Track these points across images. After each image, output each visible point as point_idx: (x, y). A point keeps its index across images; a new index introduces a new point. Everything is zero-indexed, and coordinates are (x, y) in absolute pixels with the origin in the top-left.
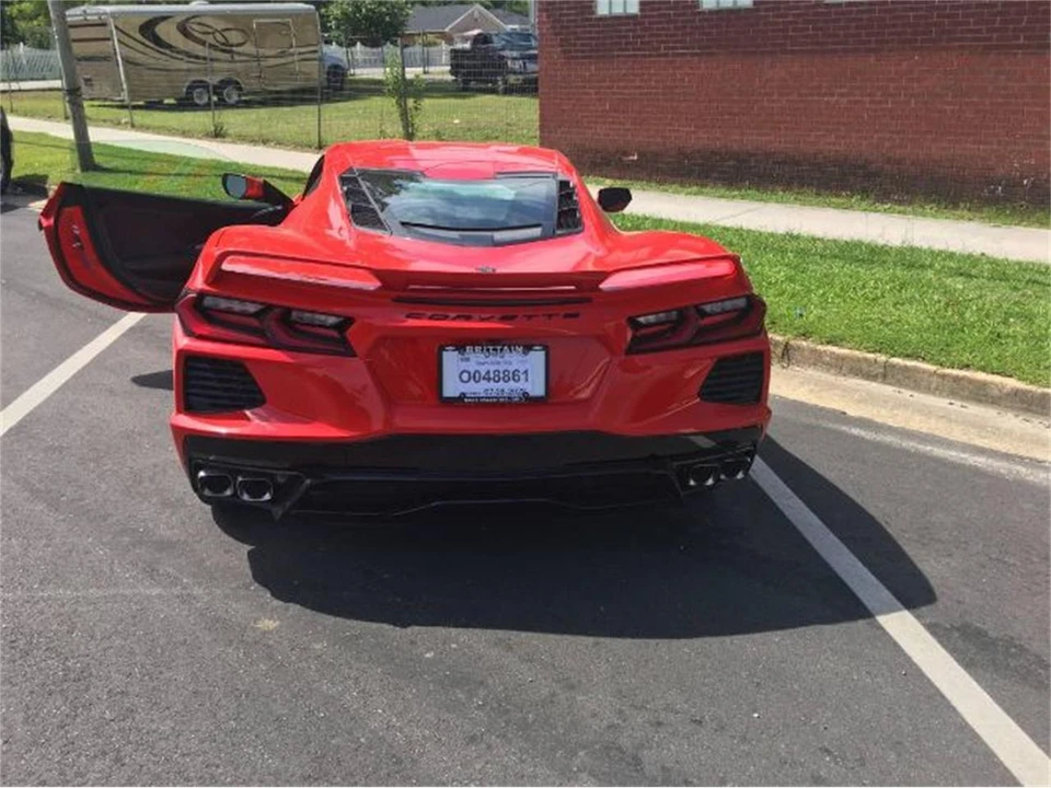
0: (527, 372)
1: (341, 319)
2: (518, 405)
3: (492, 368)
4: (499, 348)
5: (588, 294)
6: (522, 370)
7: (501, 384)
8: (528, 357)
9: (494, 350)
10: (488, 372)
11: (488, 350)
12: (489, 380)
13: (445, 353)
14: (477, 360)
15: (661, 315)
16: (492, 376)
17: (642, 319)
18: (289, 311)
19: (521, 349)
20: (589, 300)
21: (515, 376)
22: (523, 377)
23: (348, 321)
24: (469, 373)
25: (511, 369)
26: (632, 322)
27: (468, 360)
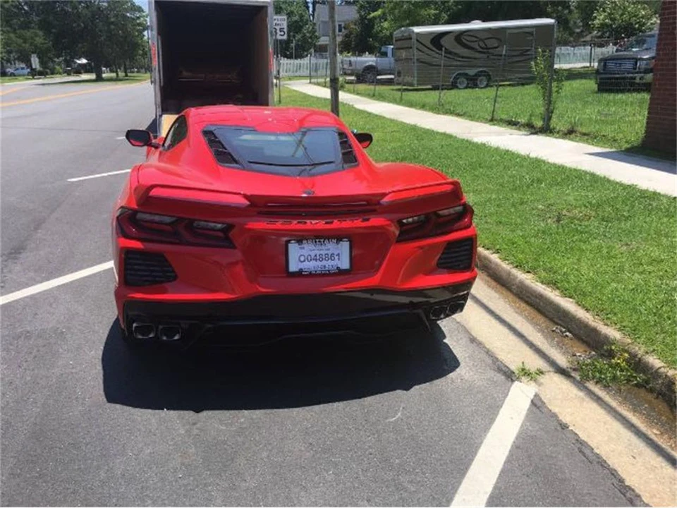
0: (339, 256)
1: (225, 225)
2: (334, 274)
3: (318, 253)
4: (322, 240)
5: (373, 207)
6: (336, 253)
7: (324, 263)
8: (339, 246)
9: (319, 241)
10: (316, 256)
11: (316, 242)
12: (316, 260)
13: (290, 245)
14: (309, 249)
15: (415, 218)
16: (318, 257)
17: (404, 221)
18: (192, 221)
19: (335, 241)
20: (375, 210)
21: (332, 257)
22: (337, 258)
23: (230, 227)
24: (304, 256)
25: (330, 252)
26: (400, 222)
27: (303, 248)
